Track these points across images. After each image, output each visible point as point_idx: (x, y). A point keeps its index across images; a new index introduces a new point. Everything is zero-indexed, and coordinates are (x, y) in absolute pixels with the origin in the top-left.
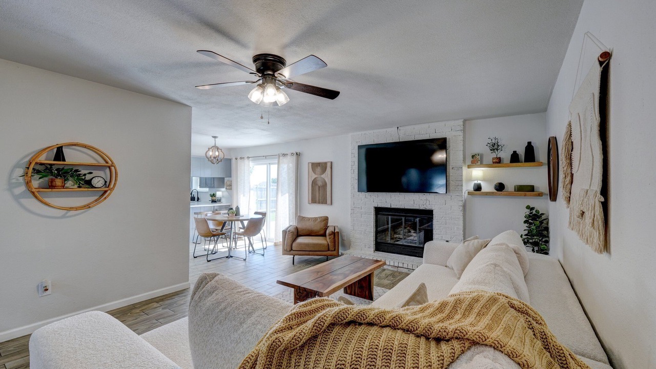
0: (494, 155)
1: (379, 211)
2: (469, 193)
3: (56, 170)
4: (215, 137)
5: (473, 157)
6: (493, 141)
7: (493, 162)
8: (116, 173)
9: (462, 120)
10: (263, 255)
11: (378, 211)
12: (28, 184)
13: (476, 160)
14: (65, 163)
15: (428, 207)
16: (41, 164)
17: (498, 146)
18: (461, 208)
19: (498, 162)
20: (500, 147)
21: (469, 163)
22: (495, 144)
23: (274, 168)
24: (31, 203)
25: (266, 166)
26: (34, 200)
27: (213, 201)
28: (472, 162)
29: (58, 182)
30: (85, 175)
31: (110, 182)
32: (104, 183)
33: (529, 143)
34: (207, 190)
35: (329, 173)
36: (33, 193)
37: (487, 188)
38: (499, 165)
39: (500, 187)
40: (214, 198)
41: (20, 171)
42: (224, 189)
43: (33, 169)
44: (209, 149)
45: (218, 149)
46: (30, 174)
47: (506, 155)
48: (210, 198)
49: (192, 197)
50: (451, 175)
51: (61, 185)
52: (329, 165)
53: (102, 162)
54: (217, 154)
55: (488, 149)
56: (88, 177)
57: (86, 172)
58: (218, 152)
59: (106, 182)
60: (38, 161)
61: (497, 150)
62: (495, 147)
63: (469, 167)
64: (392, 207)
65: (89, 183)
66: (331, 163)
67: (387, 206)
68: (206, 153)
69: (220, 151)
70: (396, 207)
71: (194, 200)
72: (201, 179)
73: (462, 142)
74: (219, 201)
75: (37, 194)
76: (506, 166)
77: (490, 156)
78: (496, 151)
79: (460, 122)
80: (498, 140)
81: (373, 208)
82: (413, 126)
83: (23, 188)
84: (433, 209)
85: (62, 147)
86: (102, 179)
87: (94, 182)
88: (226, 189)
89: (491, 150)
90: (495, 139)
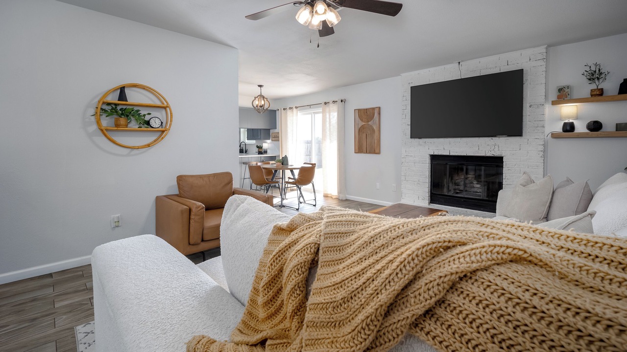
0: (594, 86)
1: (435, 159)
2: (555, 136)
3: (120, 110)
4: (260, 86)
5: (560, 90)
6: (593, 68)
7: (592, 95)
8: (171, 114)
9: (545, 46)
10: (315, 206)
12: (98, 123)
13: (563, 95)
14: (127, 103)
15: (497, 154)
16: (109, 104)
17: (601, 74)
18: (542, 153)
19: (598, 95)
20: (603, 76)
21: (555, 98)
22: (595, 72)
23: (319, 117)
24: (102, 140)
25: (311, 115)
26: (104, 138)
27: (260, 153)
28: (559, 97)
29: (123, 120)
30: (144, 115)
31: (167, 123)
32: (160, 124)
34: (253, 142)
35: (377, 120)
36: (102, 130)
37: (581, 127)
38: (600, 98)
40: (261, 150)
41: (92, 111)
42: (269, 141)
43: (101, 109)
44: (255, 98)
45: (264, 97)
46: (98, 114)
47: (611, 85)
48: (257, 150)
49: (240, 149)
50: (528, 114)
51: (124, 124)
52: (376, 111)
53: (158, 103)
54: (263, 103)
55: (584, 80)
56: (147, 118)
57: (146, 113)
58: (264, 101)
59: (162, 123)
60: (105, 101)
61: (598, 79)
62: (595, 75)
63: (554, 103)
64: (452, 154)
65: (148, 123)
66: (380, 108)
67: (445, 154)
68: (253, 102)
69: (265, 100)
70: (456, 154)
71: (243, 153)
72: (248, 130)
73: (544, 73)
74: (266, 152)
75: (105, 131)
76: (612, 99)
77: (586, 88)
78: (597, 81)
79: (543, 49)
80: (600, 66)
81: (428, 156)
82: (478, 60)
83: (94, 127)
84: (502, 156)
85: (124, 87)
86: (158, 120)
87: (152, 123)
88: (272, 140)
89: (590, 79)
90: (596, 65)
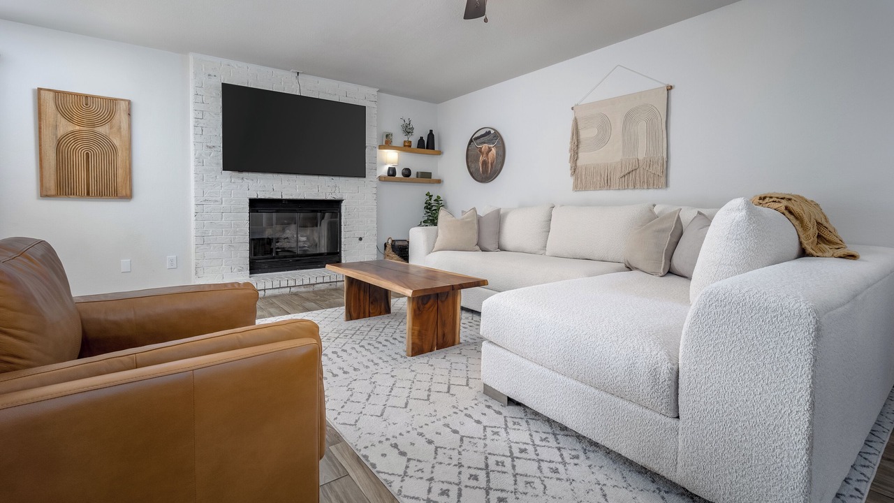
0: (406, 138)
2: (381, 179)
5: (387, 136)
7: (405, 146)
9: (377, 90)
11: (255, 205)
13: (387, 143)
15: (337, 197)
18: (375, 197)
19: (408, 146)
20: (412, 131)
22: (407, 126)
33: (431, 131)
37: (399, 172)
38: (408, 149)
39: (407, 173)
47: (414, 139)
52: (123, 106)
55: (401, 131)
61: (409, 133)
62: (407, 129)
63: (380, 147)
64: (284, 197)
66: (127, 100)
67: (274, 197)
73: (376, 116)
76: (414, 151)
78: (408, 135)
79: (375, 92)
80: (410, 122)
81: (248, 201)
84: (341, 199)
89: (404, 132)
90: (408, 120)
